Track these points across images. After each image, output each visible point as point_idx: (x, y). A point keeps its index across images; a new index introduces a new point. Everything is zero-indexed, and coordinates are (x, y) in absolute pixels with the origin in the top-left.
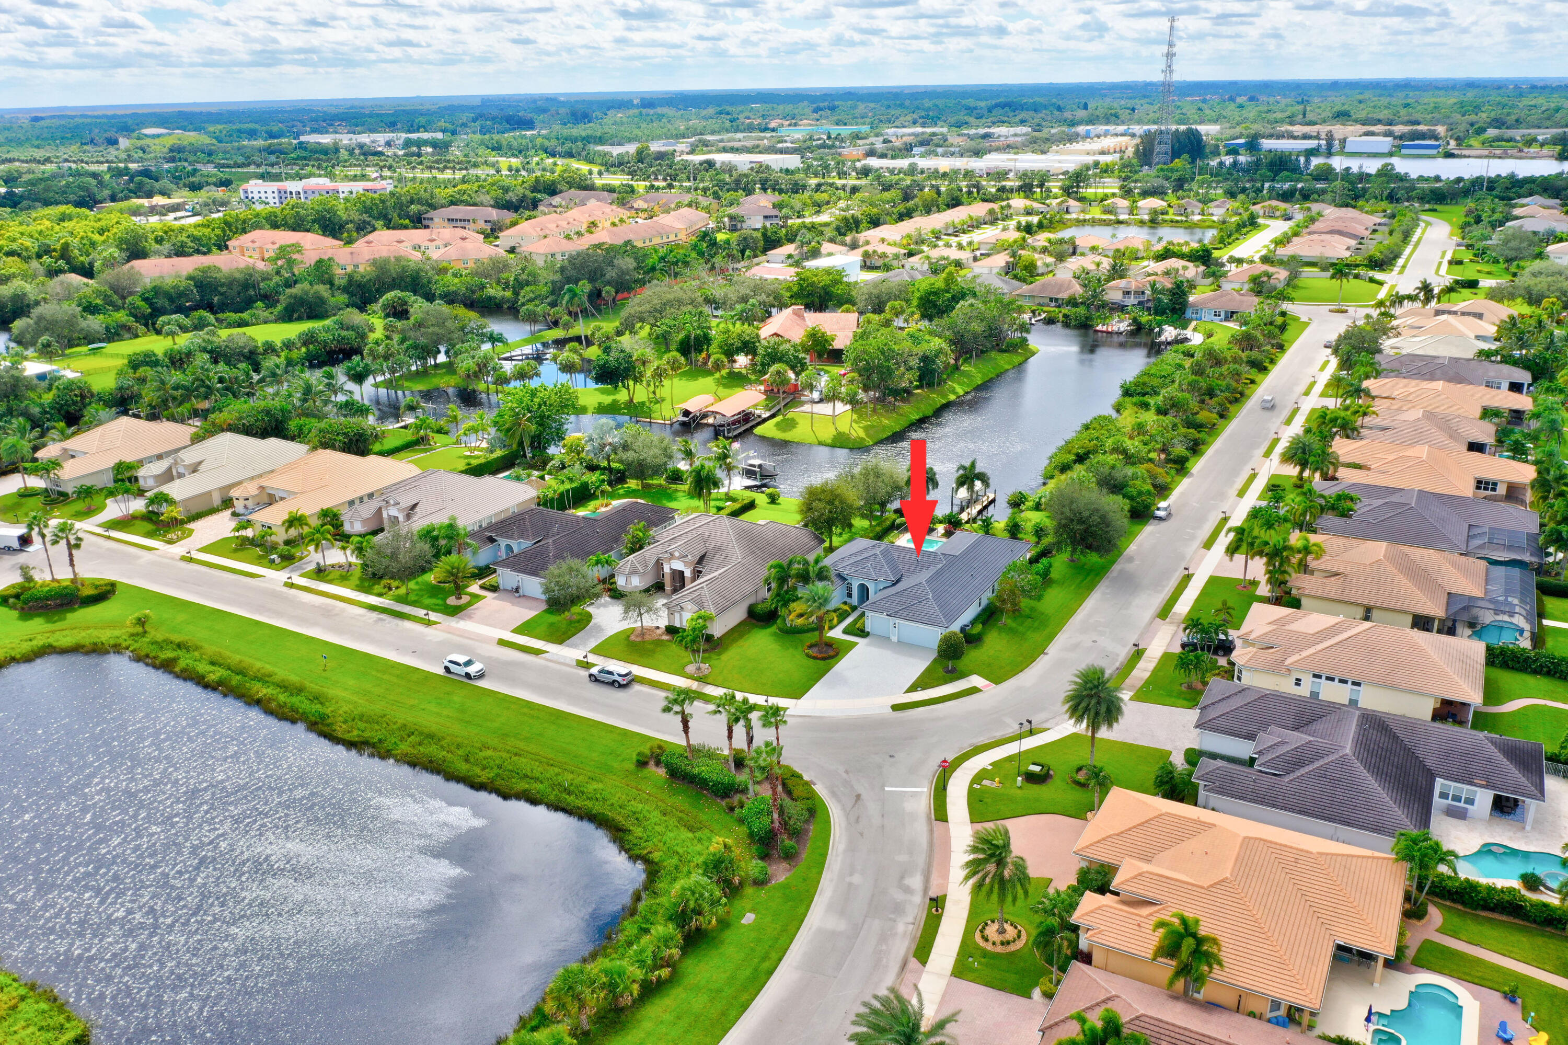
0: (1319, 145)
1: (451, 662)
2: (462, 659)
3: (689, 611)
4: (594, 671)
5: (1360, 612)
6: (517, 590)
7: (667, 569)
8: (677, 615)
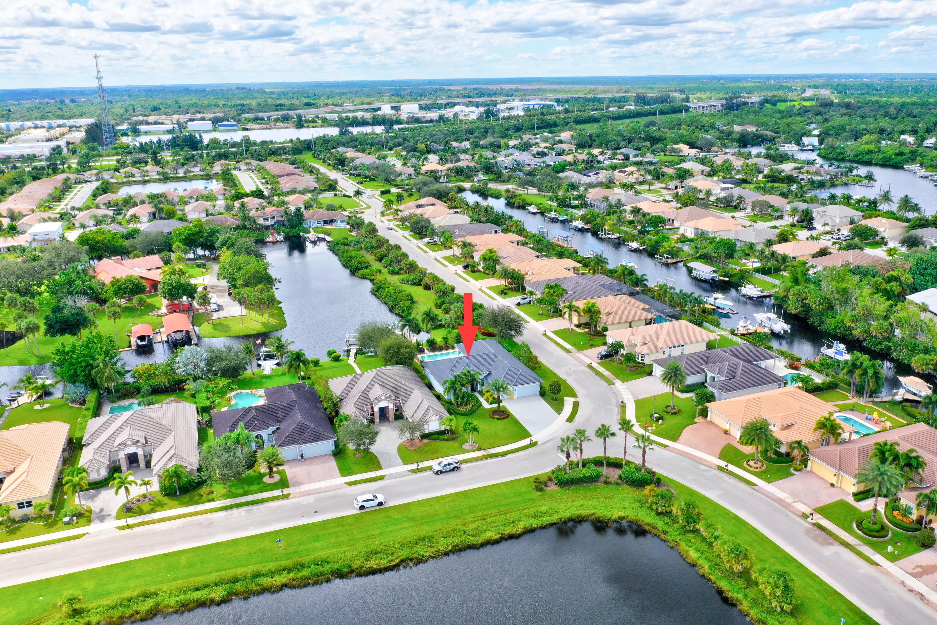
0: (174, 128)
1: (363, 501)
2: (370, 497)
3: (434, 421)
4: (437, 468)
5: (628, 324)
6: (302, 456)
7: (376, 409)
8: (426, 427)
